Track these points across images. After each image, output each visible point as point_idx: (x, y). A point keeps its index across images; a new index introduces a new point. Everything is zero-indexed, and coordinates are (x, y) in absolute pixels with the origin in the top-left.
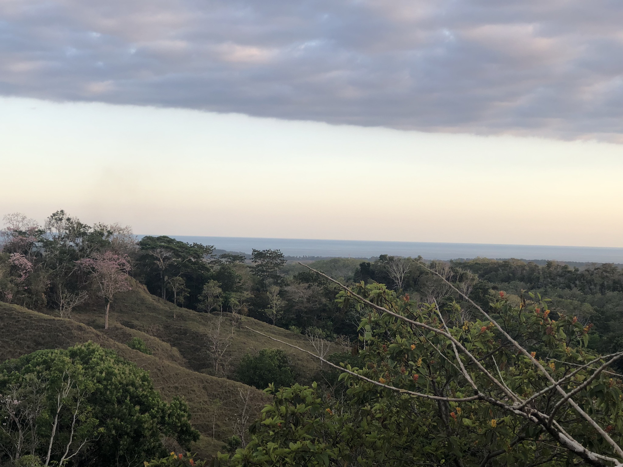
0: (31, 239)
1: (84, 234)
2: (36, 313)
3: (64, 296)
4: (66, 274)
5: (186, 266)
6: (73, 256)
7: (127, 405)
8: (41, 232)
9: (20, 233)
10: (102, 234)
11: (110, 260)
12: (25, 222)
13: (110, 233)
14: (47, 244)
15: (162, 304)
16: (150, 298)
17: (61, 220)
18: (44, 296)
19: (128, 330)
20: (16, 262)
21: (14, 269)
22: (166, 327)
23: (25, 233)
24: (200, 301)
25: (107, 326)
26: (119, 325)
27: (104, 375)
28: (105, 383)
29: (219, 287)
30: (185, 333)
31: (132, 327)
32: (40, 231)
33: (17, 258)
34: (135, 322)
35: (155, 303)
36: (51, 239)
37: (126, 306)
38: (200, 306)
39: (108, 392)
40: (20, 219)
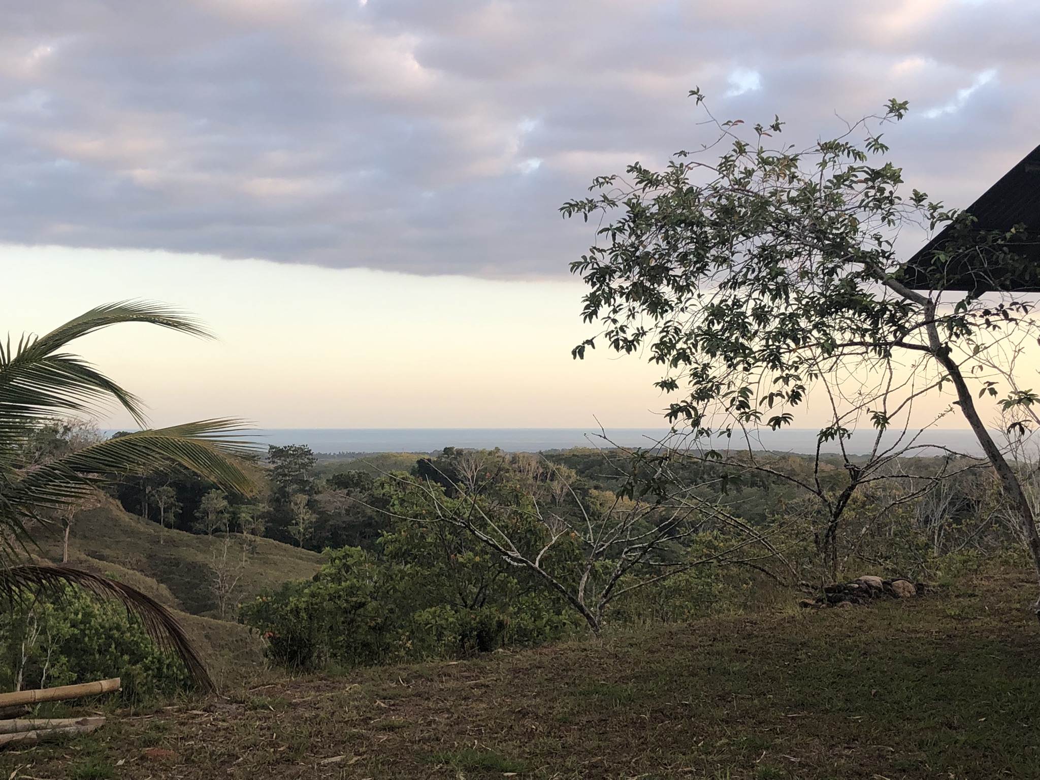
5: (175, 471)
7: (111, 654)
10: (54, 431)
13: (67, 429)
15: (142, 525)
16: (125, 517)
19: (95, 562)
22: (150, 557)
24: (196, 519)
25: (65, 560)
26: (83, 556)
27: (80, 616)
28: (82, 627)
29: (224, 498)
30: (177, 565)
31: (101, 558)
34: (106, 552)
35: (133, 524)
37: (92, 530)
38: (199, 526)
39: (87, 639)
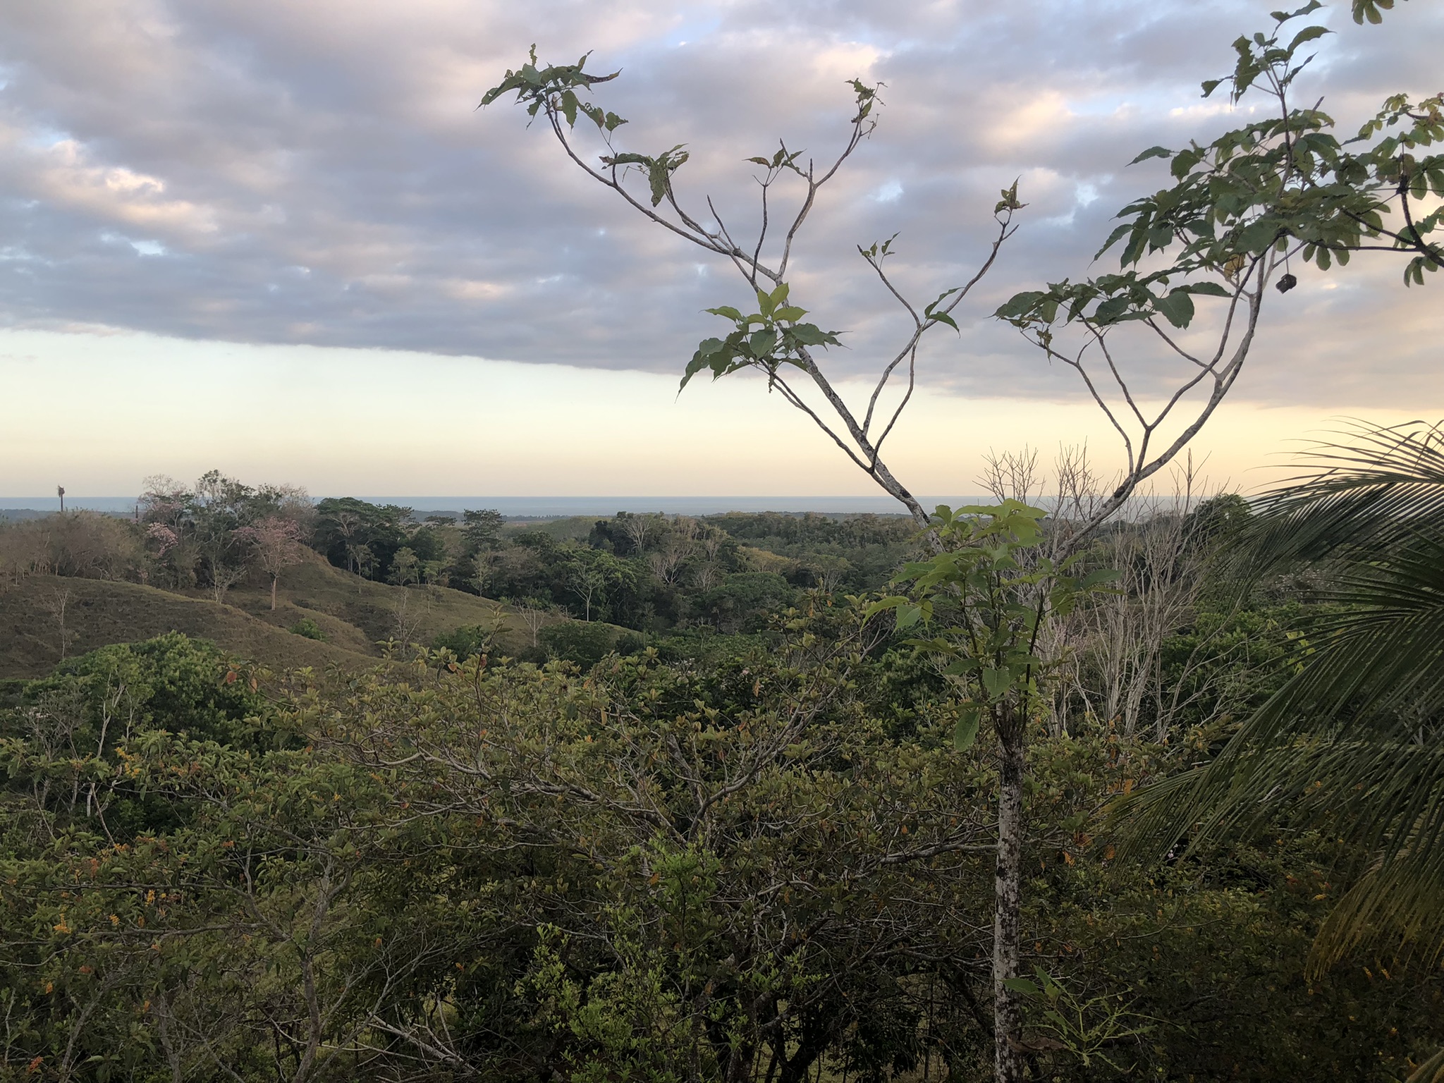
0: (177, 506)
1: (245, 497)
2: (172, 594)
3: (217, 573)
4: (224, 545)
5: (375, 533)
6: (231, 524)
8: (189, 497)
9: (163, 498)
10: (268, 497)
11: (275, 527)
12: (171, 486)
13: (279, 496)
14: (196, 510)
15: (345, 577)
16: (330, 571)
17: (215, 481)
18: (193, 574)
19: (300, 610)
20: (156, 534)
21: (153, 542)
22: (349, 605)
23: (169, 498)
24: (389, 573)
25: (273, 608)
26: (290, 604)
29: (414, 554)
30: (372, 612)
31: (306, 606)
32: (187, 495)
33: (158, 529)
34: (311, 601)
35: (336, 576)
36: (204, 505)
37: (300, 582)
38: (391, 578)
40: (164, 482)
